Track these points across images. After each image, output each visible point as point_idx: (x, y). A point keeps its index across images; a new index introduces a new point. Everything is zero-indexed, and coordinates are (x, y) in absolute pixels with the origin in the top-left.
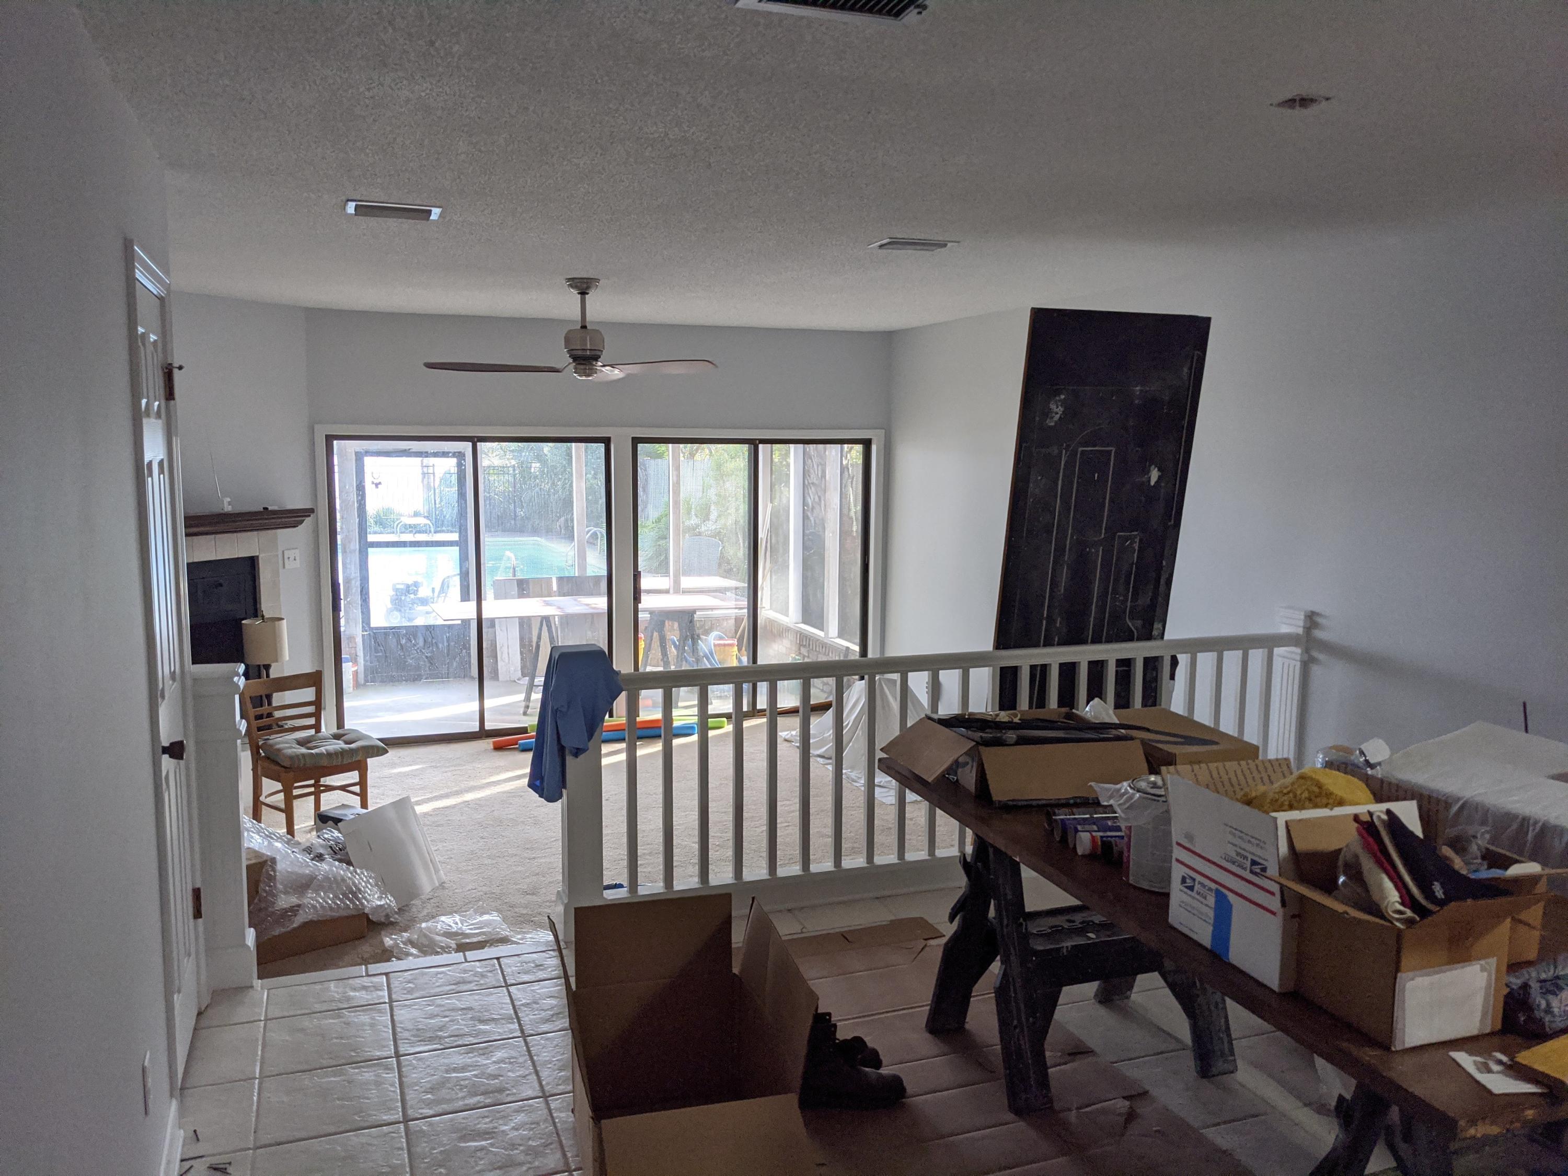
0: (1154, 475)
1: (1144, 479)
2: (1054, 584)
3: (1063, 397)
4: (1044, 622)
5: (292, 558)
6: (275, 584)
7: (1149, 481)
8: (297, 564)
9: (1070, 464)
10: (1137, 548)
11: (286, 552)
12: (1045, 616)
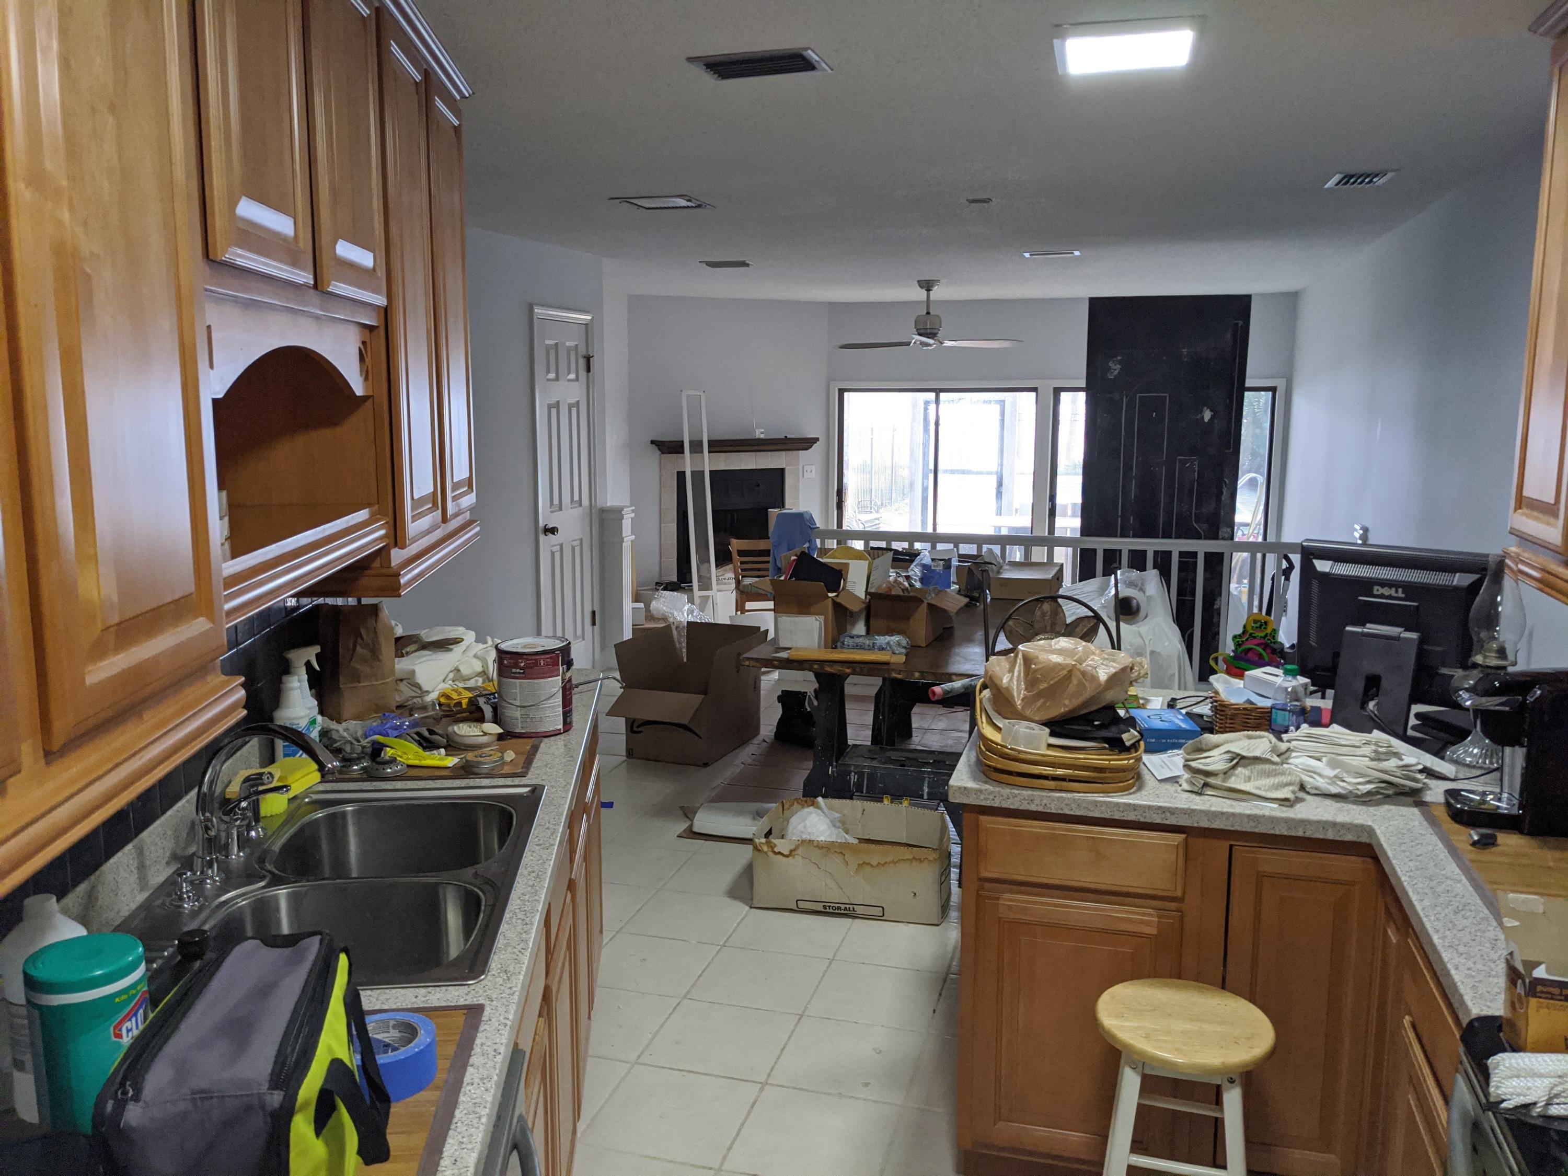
0: (1207, 415)
1: (1199, 417)
2: (1125, 493)
3: (1119, 358)
4: (1119, 519)
5: (809, 471)
6: (796, 488)
7: (1203, 418)
8: (813, 475)
9: (1131, 407)
10: (1196, 469)
11: (805, 467)
12: (1120, 514)
